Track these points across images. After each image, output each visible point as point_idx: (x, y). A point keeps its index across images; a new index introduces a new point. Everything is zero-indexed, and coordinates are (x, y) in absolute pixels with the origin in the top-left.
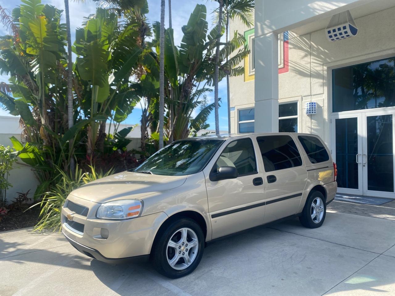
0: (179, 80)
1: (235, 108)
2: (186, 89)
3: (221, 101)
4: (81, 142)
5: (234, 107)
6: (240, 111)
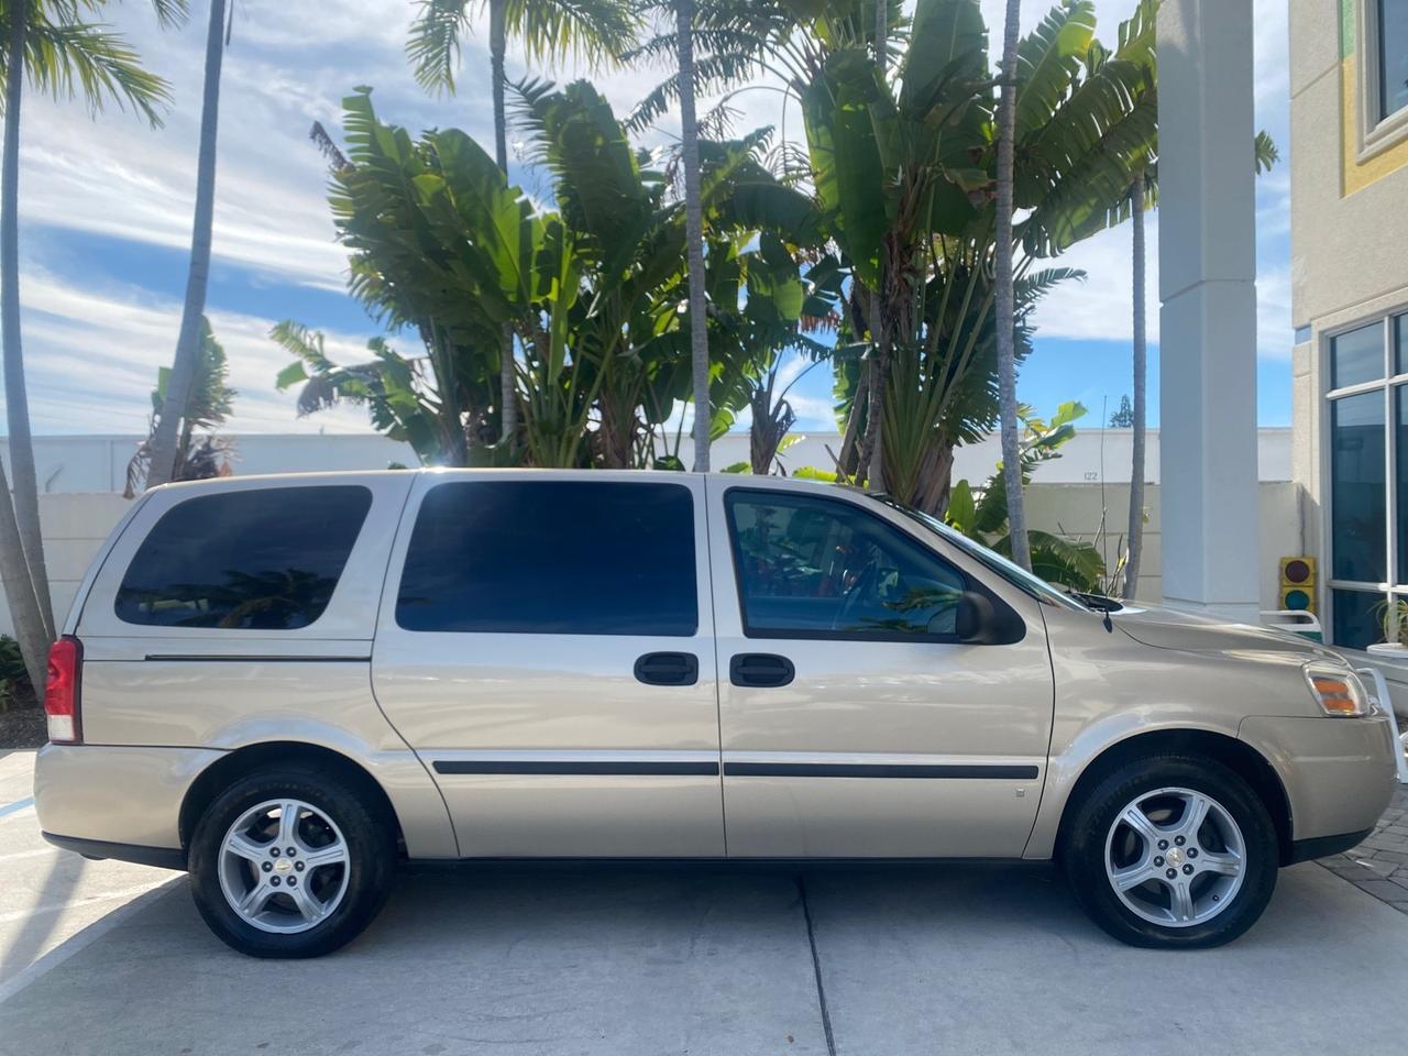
1: (1313, 327)
5: (1309, 326)
6: (1333, 341)
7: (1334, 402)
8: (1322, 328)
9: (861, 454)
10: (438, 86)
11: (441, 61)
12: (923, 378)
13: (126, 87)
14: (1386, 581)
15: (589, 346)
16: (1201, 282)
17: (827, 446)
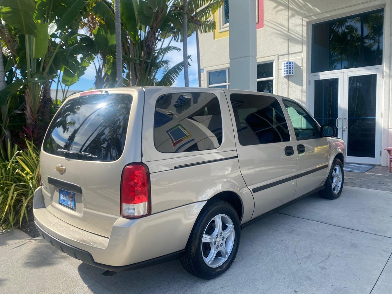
0: (140, 35)
1: (204, 70)
2: (148, 44)
3: (191, 59)
4: (19, 110)
6: (210, 74)
8: (208, 70)
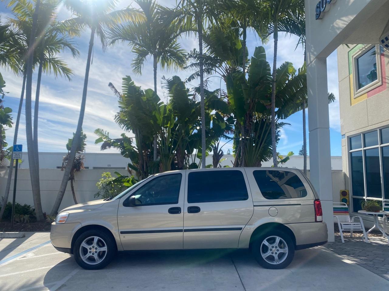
5: (345, 135)
6: (350, 138)
7: (351, 153)
8: (348, 135)
9: (240, 163)
10: (138, 74)
11: (139, 68)
12: (254, 145)
13: (63, 71)
14: (365, 196)
15: (176, 137)
16: (317, 128)
17: (231, 161)
